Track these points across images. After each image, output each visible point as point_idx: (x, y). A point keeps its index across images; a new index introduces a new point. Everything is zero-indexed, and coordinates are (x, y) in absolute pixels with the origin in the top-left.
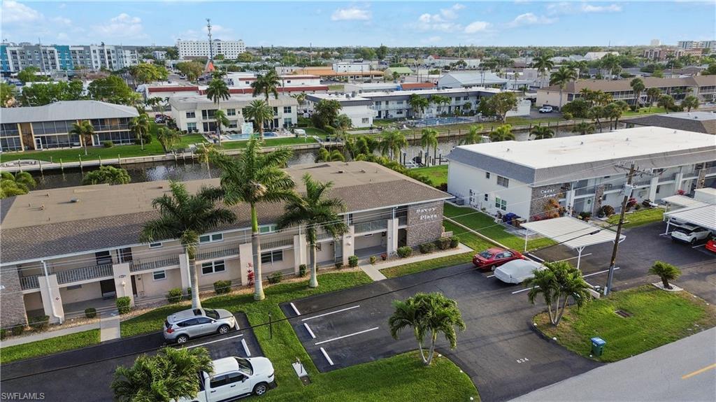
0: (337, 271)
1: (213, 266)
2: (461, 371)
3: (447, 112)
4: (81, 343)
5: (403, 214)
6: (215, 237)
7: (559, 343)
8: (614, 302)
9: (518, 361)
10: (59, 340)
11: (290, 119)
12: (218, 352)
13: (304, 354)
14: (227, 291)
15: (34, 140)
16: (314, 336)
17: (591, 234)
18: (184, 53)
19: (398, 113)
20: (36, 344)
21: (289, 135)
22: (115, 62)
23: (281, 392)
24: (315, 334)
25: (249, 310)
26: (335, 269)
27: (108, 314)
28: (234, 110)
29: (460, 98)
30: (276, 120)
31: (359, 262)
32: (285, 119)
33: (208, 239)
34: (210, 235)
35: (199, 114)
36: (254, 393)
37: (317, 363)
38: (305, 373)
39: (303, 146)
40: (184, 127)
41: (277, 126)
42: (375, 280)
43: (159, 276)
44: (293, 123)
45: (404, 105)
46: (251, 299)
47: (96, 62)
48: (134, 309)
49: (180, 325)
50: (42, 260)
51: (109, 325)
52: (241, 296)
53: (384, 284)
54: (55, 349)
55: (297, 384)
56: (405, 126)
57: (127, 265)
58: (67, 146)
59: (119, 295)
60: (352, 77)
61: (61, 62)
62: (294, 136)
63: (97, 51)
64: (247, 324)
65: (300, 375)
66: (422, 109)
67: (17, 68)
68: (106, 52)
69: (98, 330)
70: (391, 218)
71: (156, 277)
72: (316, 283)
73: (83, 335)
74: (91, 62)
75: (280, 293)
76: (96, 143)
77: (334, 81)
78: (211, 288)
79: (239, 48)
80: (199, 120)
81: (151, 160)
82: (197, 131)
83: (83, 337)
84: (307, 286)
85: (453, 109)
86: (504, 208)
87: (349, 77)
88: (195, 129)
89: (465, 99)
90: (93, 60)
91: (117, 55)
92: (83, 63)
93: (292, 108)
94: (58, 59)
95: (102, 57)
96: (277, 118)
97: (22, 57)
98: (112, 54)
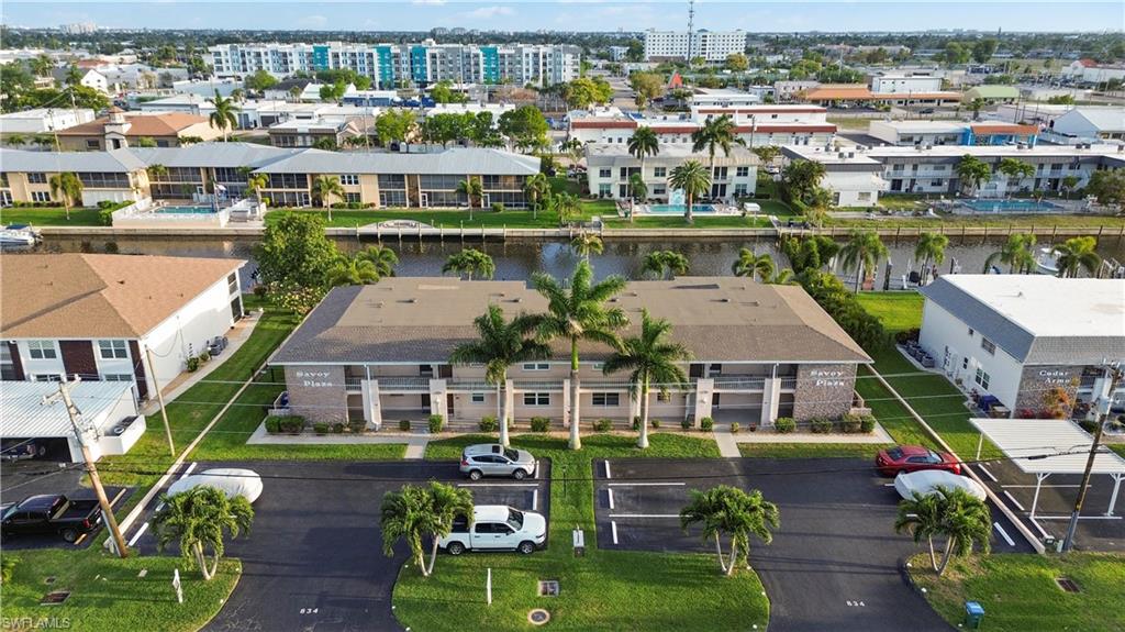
0: (682, 433)
1: (537, 397)
2: (764, 593)
3: (1031, 188)
4: (386, 456)
5: (790, 373)
6: (540, 367)
7: (927, 597)
8: (1065, 565)
9: (849, 603)
10: (370, 448)
11: (745, 185)
12: (506, 497)
13: (591, 522)
14: (544, 430)
15: (420, 195)
16: (612, 506)
17: (1030, 458)
18: (652, 51)
19: (933, 184)
20: (350, 447)
21: (735, 212)
22: (550, 70)
23: (548, 557)
24: (615, 503)
25: (558, 458)
26: (680, 430)
27: (420, 429)
28: (664, 169)
29: (1061, 165)
30: (724, 186)
31: (714, 427)
32: (738, 185)
33: (533, 367)
34: (536, 364)
35: (616, 173)
36: (519, 551)
37: (600, 536)
38: (581, 544)
39: (748, 231)
40: (594, 189)
41: (723, 194)
42: (724, 455)
43: (478, 398)
44: (748, 192)
45: (948, 172)
46: (564, 445)
47: (528, 70)
48: (444, 430)
49: (475, 459)
50: (365, 364)
51: (417, 442)
52: (556, 439)
53: (732, 464)
54: (363, 456)
55: (568, 553)
56: (931, 211)
57: (444, 381)
58: (454, 205)
59: (433, 413)
60: (900, 102)
61: (485, 69)
62: (739, 213)
63: (531, 55)
64: (549, 473)
65: (576, 545)
66: (978, 183)
67: (435, 77)
68: (541, 56)
69: (406, 445)
70: (770, 376)
71: (475, 399)
72: (646, 443)
73: (391, 447)
74: (521, 70)
75: (600, 445)
76: (486, 205)
77: (868, 108)
78: (526, 423)
79: (735, 42)
80: (615, 181)
81: (541, 234)
82: (611, 196)
83: (391, 449)
84: (633, 444)
85: (1045, 185)
86: (985, 385)
87: (895, 103)
88: (608, 192)
89: (1071, 168)
90: (524, 67)
91: (555, 60)
92: (511, 71)
93: (750, 169)
94: (482, 66)
95: (536, 63)
96: (724, 182)
97: (442, 63)
98: (548, 60)
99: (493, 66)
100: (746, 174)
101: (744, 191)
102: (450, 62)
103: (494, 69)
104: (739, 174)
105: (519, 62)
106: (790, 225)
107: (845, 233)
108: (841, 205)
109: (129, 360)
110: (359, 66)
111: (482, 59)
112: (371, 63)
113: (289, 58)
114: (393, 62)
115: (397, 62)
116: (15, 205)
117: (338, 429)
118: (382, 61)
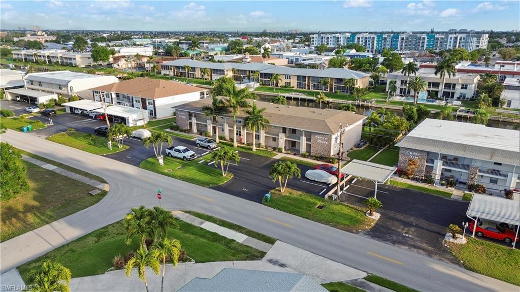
5: (309, 136)
10: (187, 136)
11: (465, 94)
20: (182, 135)
30: (453, 94)
31: (284, 152)
32: (461, 93)
35: (399, 82)
36: (183, 159)
41: (452, 97)
44: (467, 97)
47: (450, 46)
53: (272, 160)
59: (208, 131)
61: (427, 45)
63: (453, 37)
65: (198, 162)
67: (401, 48)
68: (458, 39)
70: (302, 135)
73: (191, 137)
75: (242, 148)
76: (335, 91)
84: (251, 149)
90: (448, 44)
91: (466, 41)
92: (441, 46)
93: (468, 86)
94: (426, 43)
95: (456, 42)
96: (453, 91)
97: (406, 42)
98: (463, 40)
99: (432, 43)
100: (466, 88)
101: (464, 97)
102: (410, 41)
103: (432, 45)
104: (462, 88)
105: (446, 42)
106: (468, 112)
107: (497, 119)
108: (512, 107)
109: (153, 106)
110: (368, 43)
111: (426, 39)
112: (373, 42)
113: (339, 39)
114: (383, 41)
115: (384, 41)
116: (196, 78)
117: (185, 131)
118: (378, 41)
